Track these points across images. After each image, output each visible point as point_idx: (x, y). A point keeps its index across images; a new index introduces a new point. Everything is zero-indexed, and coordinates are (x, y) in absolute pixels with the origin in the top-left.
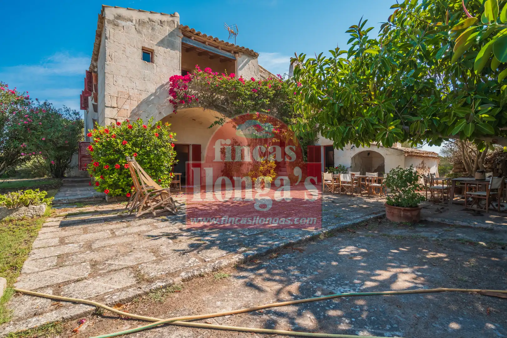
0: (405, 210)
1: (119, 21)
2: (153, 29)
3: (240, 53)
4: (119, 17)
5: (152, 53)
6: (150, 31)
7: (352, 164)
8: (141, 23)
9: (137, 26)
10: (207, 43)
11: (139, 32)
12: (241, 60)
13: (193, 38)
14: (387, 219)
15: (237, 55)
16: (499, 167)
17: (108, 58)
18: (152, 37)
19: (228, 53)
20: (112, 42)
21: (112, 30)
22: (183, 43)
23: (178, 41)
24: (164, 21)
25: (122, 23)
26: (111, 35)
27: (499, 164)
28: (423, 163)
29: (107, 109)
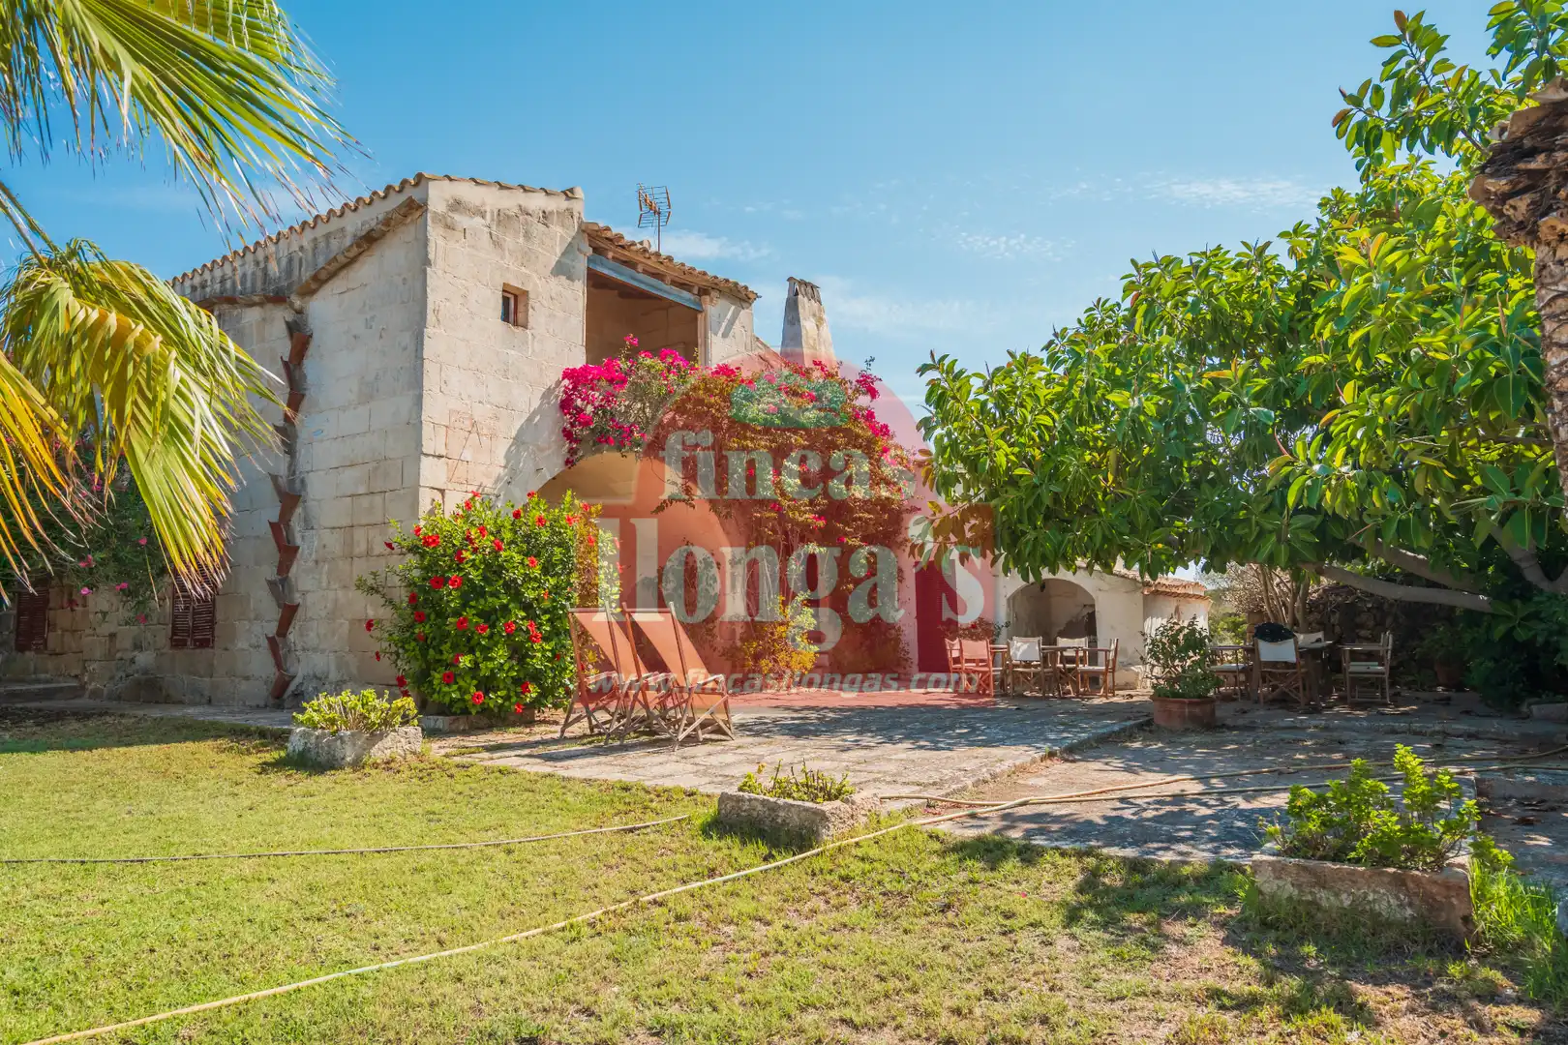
0: (1190, 703)
1: (457, 217)
2: (527, 235)
3: (714, 294)
4: (457, 205)
5: (516, 297)
6: (521, 240)
7: (1008, 615)
8: (503, 218)
9: (494, 227)
10: (640, 268)
11: (497, 244)
12: (716, 309)
13: (610, 255)
14: (1158, 726)
15: (707, 298)
16: (1335, 619)
17: (431, 317)
18: (526, 257)
19: (686, 294)
20: (440, 272)
21: (441, 242)
22: (588, 269)
23: (581, 266)
24: (551, 213)
25: (461, 220)
26: (440, 253)
27: (1334, 612)
28: (1177, 610)
29: (425, 462)
